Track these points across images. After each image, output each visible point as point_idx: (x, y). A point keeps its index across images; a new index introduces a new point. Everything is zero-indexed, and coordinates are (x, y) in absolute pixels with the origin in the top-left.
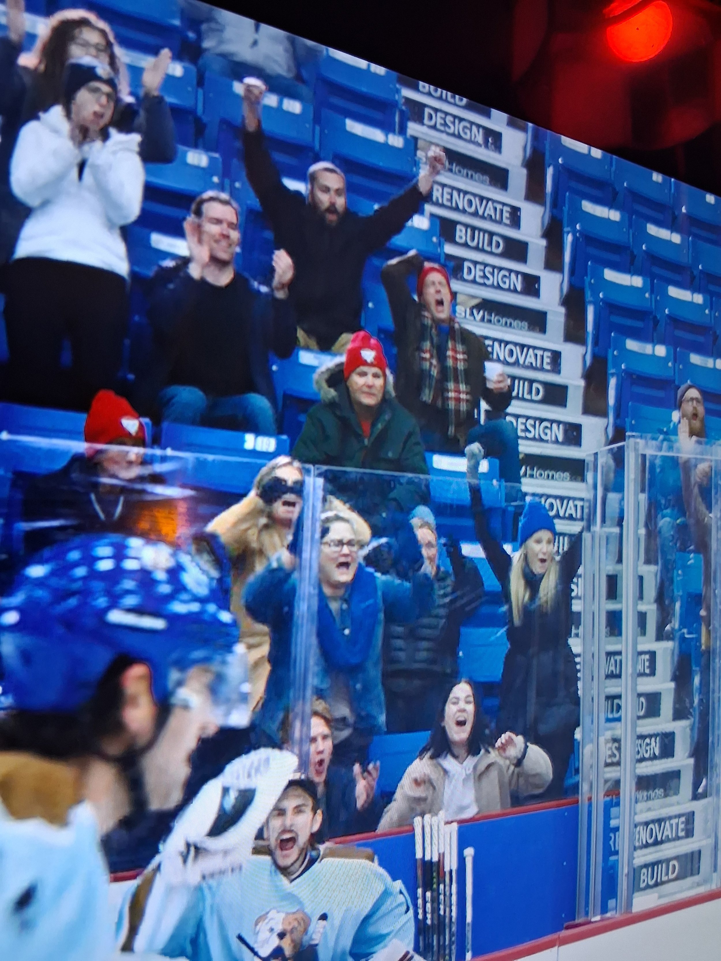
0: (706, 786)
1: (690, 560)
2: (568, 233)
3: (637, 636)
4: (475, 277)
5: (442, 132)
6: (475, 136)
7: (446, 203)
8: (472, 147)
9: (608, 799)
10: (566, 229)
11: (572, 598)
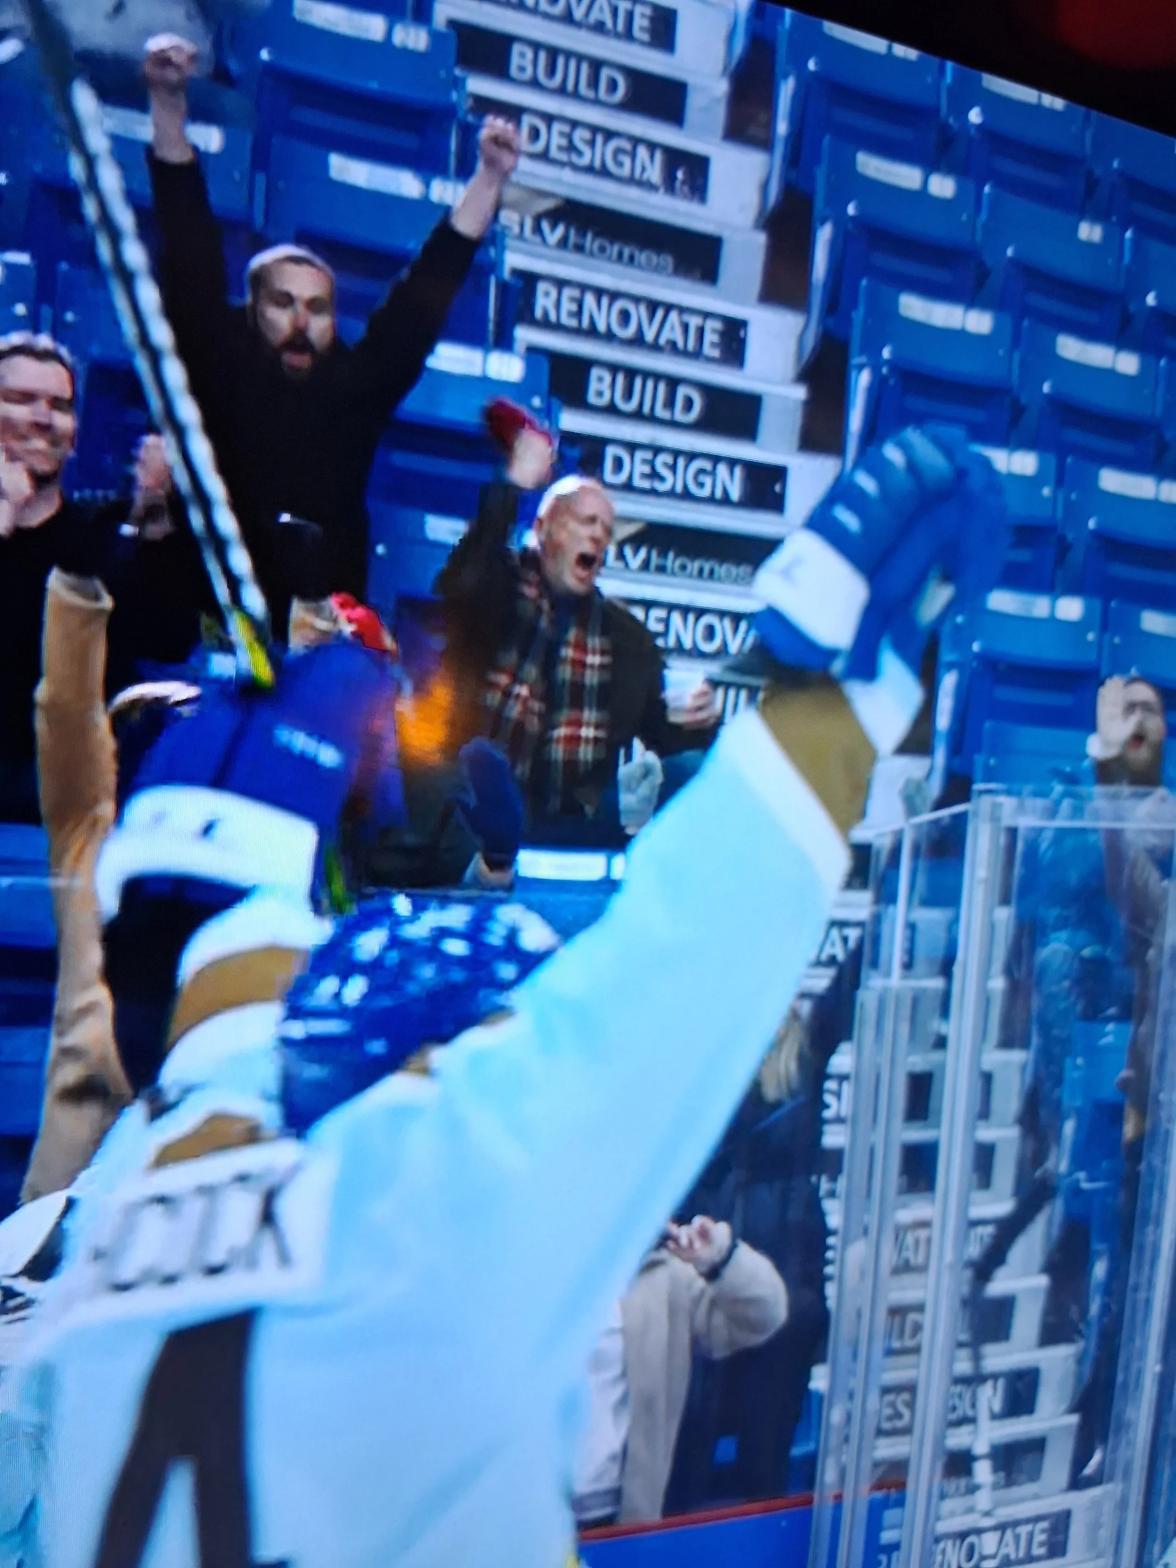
0: (1102, 1463)
1: (1106, 1035)
2: (861, 368)
3: (969, 1191)
4: (630, 477)
5: (561, 164)
6: (644, 169)
7: (565, 320)
8: (633, 192)
9: (879, 1495)
10: (856, 360)
11: (824, 1122)
